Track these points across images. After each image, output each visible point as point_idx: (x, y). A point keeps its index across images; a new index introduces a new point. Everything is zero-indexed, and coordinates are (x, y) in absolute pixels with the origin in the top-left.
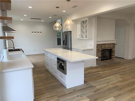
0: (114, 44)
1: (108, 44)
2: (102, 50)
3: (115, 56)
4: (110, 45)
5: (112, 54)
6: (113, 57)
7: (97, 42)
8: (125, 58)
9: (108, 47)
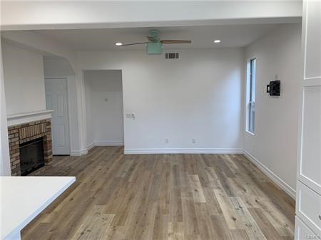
0: (48, 123)
1: (35, 124)
2: (20, 145)
3: (53, 154)
4: (41, 127)
5: (45, 152)
6: (49, 157)
7: (8, 119)
8: (73, 152)
9: (34, 134)
